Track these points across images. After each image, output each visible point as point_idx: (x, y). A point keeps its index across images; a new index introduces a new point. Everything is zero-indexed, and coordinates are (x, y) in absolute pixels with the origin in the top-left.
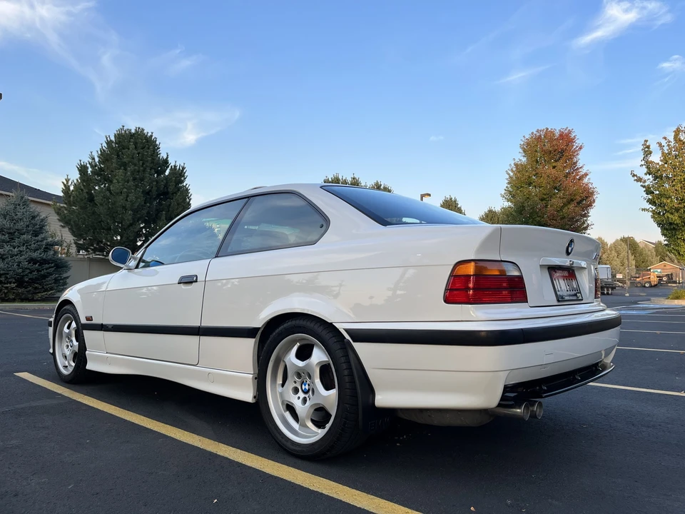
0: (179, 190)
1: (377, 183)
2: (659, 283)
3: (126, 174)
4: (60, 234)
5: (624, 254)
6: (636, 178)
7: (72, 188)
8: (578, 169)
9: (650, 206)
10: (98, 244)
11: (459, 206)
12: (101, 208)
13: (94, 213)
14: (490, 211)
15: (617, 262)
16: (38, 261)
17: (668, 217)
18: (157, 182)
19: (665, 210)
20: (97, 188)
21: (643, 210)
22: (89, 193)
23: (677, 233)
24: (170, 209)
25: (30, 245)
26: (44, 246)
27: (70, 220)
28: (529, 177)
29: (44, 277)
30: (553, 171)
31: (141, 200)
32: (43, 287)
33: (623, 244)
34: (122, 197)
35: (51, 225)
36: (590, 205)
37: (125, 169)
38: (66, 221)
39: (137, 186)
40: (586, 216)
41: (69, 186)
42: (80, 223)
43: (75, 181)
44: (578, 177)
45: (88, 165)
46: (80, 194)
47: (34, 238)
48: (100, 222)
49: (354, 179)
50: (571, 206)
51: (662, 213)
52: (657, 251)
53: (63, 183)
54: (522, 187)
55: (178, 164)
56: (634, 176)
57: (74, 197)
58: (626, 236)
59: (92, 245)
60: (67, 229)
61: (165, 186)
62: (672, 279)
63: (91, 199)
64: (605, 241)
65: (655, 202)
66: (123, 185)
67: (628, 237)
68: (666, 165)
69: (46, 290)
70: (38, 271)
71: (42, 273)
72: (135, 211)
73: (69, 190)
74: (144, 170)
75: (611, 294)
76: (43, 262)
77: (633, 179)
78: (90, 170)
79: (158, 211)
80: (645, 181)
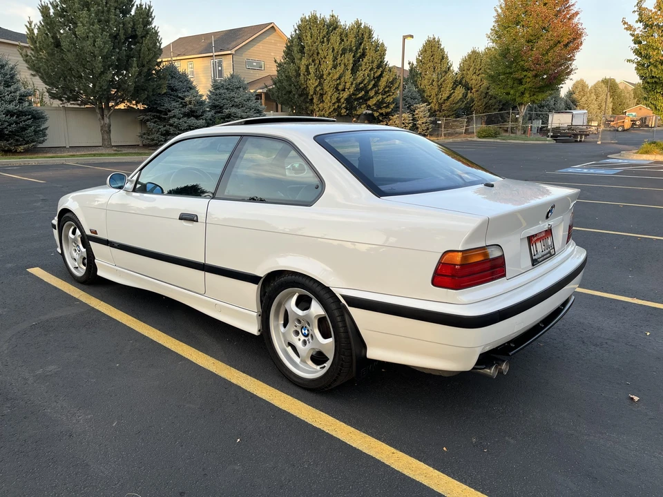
0: (147, 34)
1: (358, 21)
2: (632, 126)
3: (90, 16)
4: (31, 83)
5: (603, 96)
6: (626, 26)
7: (36, 31)
8: (569, 6)
9: (636, 56)
10: (71, 93)
11: (442, 47)
12: (69, 54)
13: (63, 59)
14: (474, 52)
15: (594, 106)
16: (15, 113)
17: (651, 70)
18: (124, 24)
19: (650, 62)
20: (62, 31)
21: (629, 61)
22: (54, 37)
23: (658, 87)
24: (142, 55)
25: (4, 97)
26: (18, 98)
27: (39, 68)
28: (518, 15)
29: (24, 129)
30: (544, 9)
31: (109, 46)
32: (24, 140)
33: (604, 86)
34: (89, 43)
35: (21, 73)
36: (577, 48)
37: (89, 10)
38: (35, 68)
39: (103, 30)
40: (571, 59)
41: (33, 30)
42: (50, 71)
43: (39, 24)
44: (568, 16)
45: (49, 5)
46: (45, 39)
47: (6, 89)
48: (70, 69)
49: (332, 16)
50: (557, 49)
51: (646, 65)
52: (635, 93)
53: (26, 26)
54: (509, 27)
55: (143, 3)
56: (625, 23)
57: (40, 42)
58: (608, 77)
59: (65, 94)
60: (38, 77)
61: (133, 28)
62: (645, 122)
63: (58, 44)
64: (587, 83)
65: (641, 53)
66: (89, 29)
67: (610, 79)
68: (659, 13)
69: (27, 143)
70: (17, 123)
71: (21, 125)
72: (105, 58)
73: (34, 34)
74: (109, 11)
75: (584, 141)
76: (20, 114)
77: (624, 27)
78: (52, 11)
79: (129, 57)
80: (635, 30)
